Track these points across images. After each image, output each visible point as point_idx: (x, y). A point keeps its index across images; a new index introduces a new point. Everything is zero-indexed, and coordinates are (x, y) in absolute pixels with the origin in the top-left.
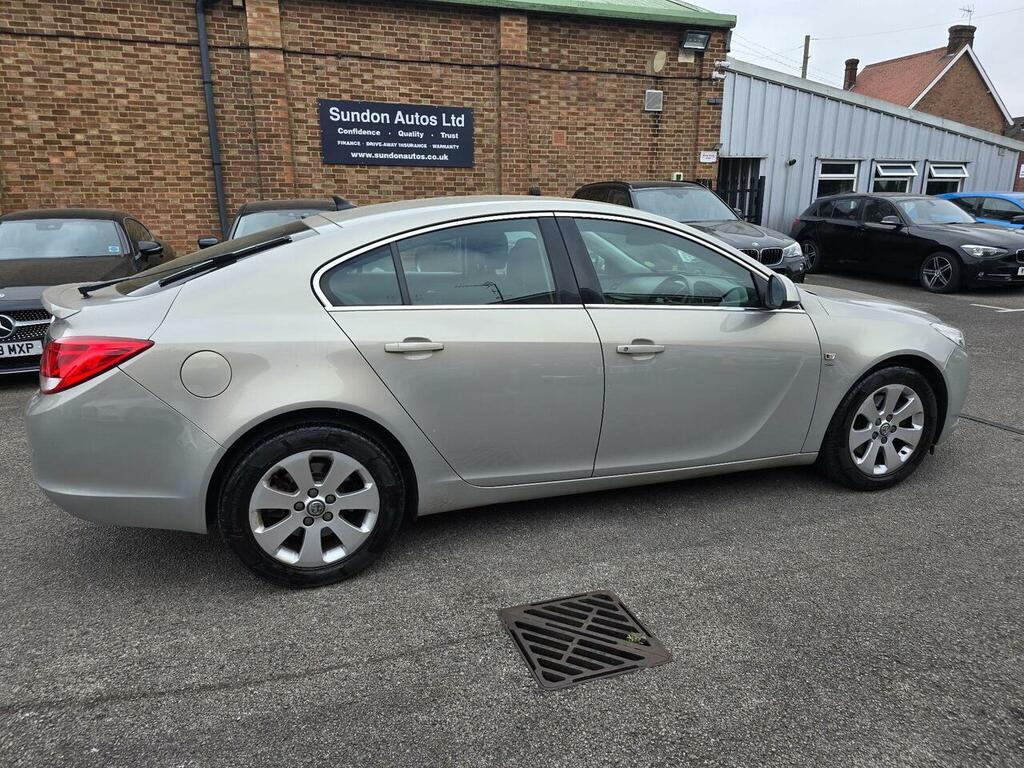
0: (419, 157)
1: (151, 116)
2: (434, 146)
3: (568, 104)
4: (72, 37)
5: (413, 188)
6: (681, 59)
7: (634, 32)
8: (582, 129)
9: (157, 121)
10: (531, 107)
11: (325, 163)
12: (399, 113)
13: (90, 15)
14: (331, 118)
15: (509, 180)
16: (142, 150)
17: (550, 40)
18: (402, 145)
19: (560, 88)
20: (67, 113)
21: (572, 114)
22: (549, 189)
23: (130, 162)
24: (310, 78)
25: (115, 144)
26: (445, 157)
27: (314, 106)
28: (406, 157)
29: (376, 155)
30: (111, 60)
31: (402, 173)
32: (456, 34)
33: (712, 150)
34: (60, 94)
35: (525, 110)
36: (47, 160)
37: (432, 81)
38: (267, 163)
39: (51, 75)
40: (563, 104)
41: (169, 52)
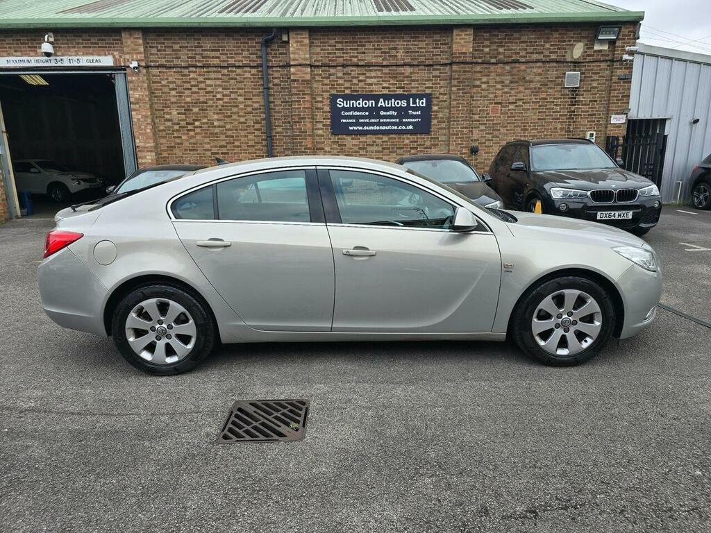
0: (393, 128)
1: (235, 110)
2: (404, 120)
3: (503, 86)
4: (196, 67)
5: (389, 149)
6: (597, 47)
7: (558, 31)
8: (513, 103)
9: (238, 113)
10: (474, 90)
11: (333, 134)
12: (381, 100)
13: (205, 54)
14: (338, 105)
15: (455, 141)
16: (229, 130)
17: (491, 43)
18: (382, 120)
19: (497, 75)
20: (192, 110)
21: (506, 93)
22: (486, 146)
23: (223, 137)
24: (326, 81)
25: (215, 127)
26: (411, 127)
27: (327, 99)
28: (385, 128)
29: (365, 128)
30: (215, 79)
31: (382, 139)
32: (422, 45)
33: (622, 114)
34: (188, 99)
35: (469, 93)
36: (180, 137)
37: (404, 77)
38: (298, 136)
39: (184, 89)
40: (499, 86)
41: (246, 72)
